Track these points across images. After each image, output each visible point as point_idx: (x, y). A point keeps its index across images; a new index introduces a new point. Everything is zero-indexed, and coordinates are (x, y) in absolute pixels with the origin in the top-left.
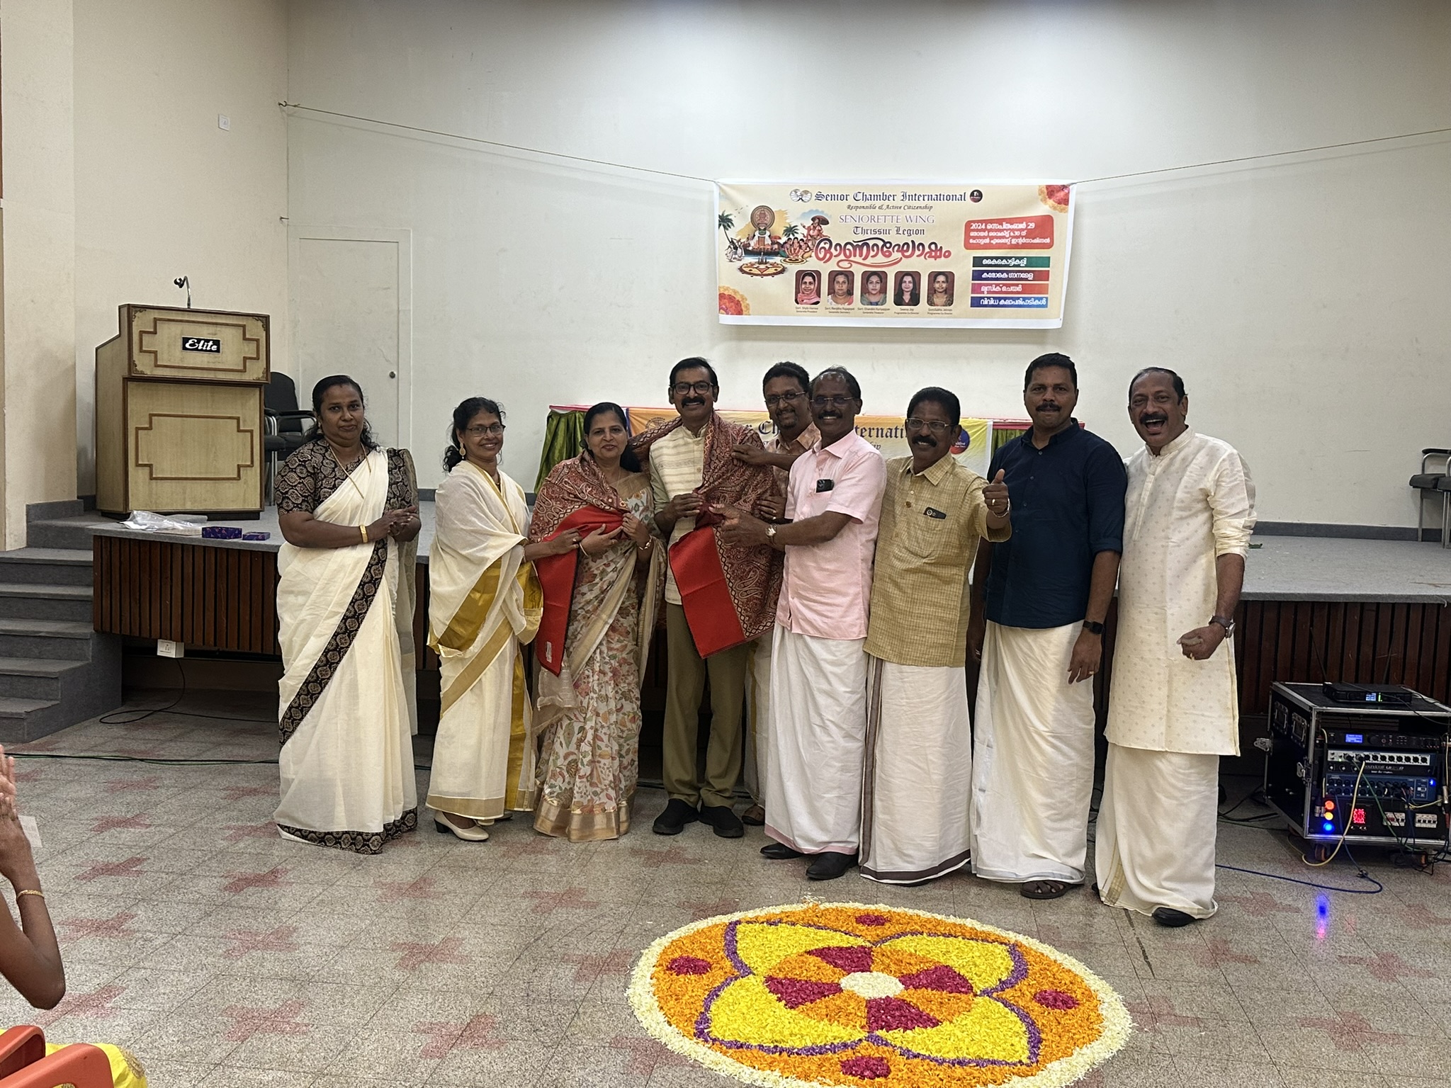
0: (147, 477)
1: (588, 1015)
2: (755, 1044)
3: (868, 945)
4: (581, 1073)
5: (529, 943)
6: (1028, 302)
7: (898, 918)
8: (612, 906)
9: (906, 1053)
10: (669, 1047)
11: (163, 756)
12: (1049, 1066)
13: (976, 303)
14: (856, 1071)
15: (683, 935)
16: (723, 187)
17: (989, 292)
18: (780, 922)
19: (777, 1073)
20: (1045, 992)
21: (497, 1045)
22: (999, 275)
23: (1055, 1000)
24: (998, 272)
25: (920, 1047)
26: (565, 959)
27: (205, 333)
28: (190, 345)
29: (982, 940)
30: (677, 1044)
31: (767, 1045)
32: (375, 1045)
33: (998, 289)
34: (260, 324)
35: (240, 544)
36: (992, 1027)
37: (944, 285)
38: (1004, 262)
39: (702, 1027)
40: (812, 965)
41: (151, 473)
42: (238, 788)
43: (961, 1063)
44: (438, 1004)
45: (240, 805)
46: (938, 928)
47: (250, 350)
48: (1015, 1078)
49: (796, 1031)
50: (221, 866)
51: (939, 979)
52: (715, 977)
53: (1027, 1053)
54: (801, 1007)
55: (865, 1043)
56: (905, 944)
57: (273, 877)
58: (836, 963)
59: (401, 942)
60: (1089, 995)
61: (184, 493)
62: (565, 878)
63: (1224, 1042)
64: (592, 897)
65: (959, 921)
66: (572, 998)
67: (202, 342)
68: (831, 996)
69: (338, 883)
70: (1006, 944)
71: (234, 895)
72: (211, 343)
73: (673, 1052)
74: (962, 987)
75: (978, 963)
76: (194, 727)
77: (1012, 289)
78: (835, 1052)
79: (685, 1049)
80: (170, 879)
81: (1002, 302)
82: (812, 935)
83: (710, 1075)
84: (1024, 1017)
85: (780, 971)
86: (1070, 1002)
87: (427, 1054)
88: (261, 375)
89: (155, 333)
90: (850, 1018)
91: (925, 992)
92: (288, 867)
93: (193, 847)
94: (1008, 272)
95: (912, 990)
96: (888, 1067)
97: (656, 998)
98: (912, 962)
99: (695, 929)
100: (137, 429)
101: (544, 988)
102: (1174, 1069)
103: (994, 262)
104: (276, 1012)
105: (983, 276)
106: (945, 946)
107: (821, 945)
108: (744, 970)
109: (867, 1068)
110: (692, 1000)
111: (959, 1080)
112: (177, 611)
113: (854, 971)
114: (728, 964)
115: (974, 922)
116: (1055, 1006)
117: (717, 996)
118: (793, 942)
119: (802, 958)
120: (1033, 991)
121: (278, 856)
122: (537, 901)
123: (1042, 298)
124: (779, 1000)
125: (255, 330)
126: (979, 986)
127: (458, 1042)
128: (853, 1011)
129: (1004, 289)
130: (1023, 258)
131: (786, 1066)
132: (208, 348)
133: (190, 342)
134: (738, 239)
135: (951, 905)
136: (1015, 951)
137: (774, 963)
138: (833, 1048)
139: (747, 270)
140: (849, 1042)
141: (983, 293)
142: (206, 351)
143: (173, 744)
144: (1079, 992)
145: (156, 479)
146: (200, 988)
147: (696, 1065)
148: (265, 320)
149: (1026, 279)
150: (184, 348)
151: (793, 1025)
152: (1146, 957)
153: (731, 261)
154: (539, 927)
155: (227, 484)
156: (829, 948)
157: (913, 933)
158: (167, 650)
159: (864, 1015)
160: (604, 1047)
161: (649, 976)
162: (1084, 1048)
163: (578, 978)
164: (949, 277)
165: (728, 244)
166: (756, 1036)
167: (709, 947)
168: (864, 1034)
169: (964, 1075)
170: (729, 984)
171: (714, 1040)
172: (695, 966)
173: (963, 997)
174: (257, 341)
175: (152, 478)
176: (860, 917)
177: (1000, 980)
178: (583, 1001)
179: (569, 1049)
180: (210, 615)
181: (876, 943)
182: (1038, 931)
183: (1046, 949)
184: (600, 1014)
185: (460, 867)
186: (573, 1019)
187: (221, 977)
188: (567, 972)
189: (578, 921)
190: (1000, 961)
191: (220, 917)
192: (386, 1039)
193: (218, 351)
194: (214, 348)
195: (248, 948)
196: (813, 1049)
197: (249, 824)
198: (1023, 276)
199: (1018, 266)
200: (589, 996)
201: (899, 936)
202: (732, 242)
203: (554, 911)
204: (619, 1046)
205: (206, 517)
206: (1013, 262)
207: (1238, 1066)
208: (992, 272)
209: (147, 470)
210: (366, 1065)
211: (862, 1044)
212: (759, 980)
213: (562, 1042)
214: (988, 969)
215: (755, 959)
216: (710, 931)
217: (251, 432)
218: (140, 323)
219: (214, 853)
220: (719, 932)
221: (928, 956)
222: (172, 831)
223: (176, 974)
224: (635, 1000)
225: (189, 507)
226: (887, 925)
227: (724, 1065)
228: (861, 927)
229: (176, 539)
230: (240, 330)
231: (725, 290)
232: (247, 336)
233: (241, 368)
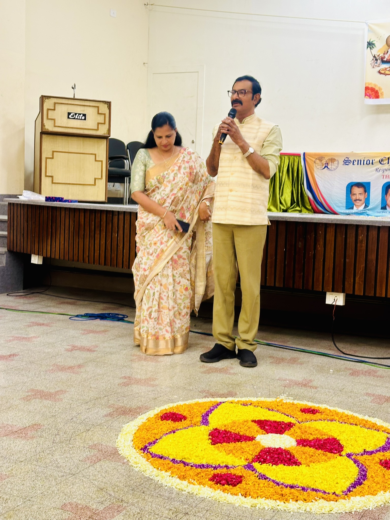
0: (51, 182)
16: (370, 25)
27: (79, 110)
28: (72, 116)
34: (106, 106)
47: (101, 119)
67: (77, 115)
72: (82, 115)
88: (106, 132)
89: (54, 110)
100: (46, 158)
112: (37, 240)
125: (104, 109)
133: (72, 114)
134: (378, 54)
139: (383, 72)
142: (79, 119)
145: (55, 183)
148: (109, 104)
155: (89, 187)
158: (34, 260)
174: (105, 114)
175: (53, 183)
193: (85, 119)
194: (83, 118)
209: (50, 178)
217: (102, 161)
218: (48, 104)
230: (96, 109)
231: (369, 84)
232: (100, 112)
233: (96, 128)
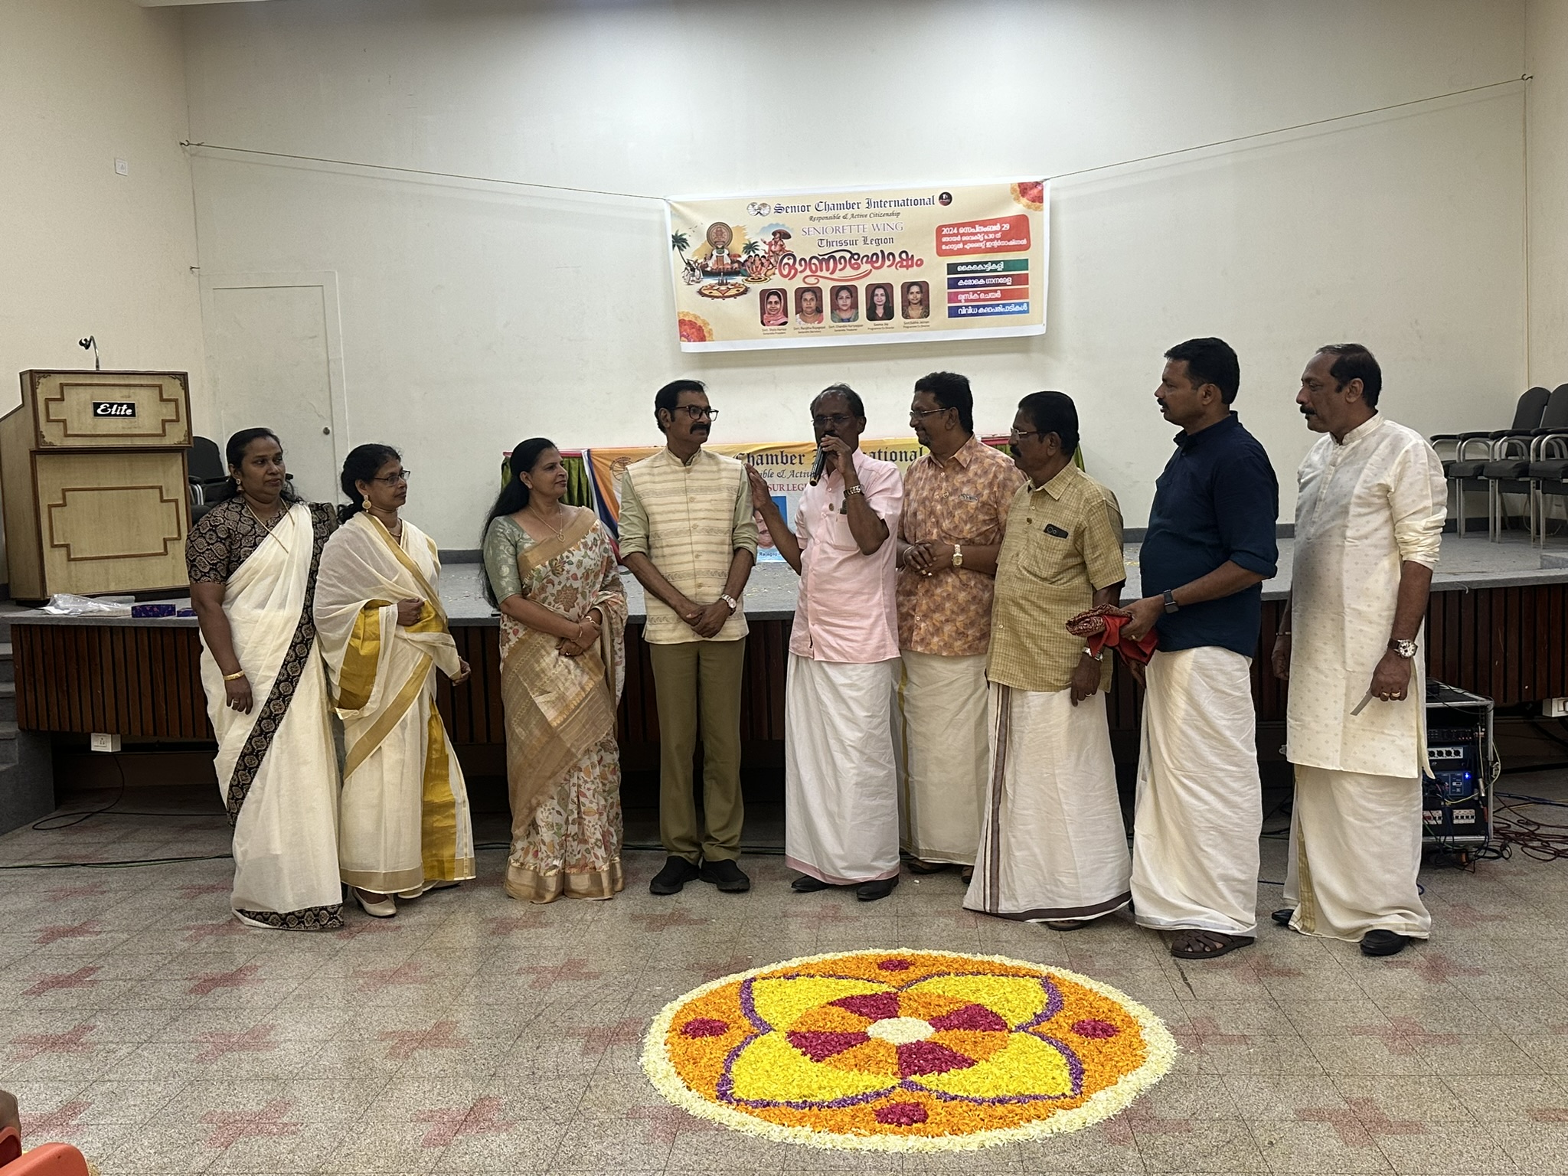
0: (65, 558)
1: (600, 1088)
2: (781, 1101)
3: (894, 990)
4: (599, 1147)
5: (530, 1020)
6: (1008, 309)
7: (922, 960)
8: (615, 974)
9: (943, 1096)
10: (691, 1112)
11: (107, 859)
12: (1094, 1096)
13: (954, 313)
14: (892, 1119)
15: (695, 997)
16: (675, 205)
17: (966, 301)
18: (798, 975)
19: (809, 1128)
20: (1083, 1022)
21: (505, 1127)
22: (975, 282)
23: (1094, 1029)
24: (974, 278)
25: (957, 1089)
26: (571, 1033)
27: (117, 396)
28: (102, 411)
29: (1013, 976)
30: (699, 1108)
31: (795, 1100)
32: (373, 1139)
33: (976, 296)
34: (178, 382)
35: (176, 621)
36: (1031, 1062)
37: (919, 296)
38: (980, 267)
39: (724, 1089)
40: (835, 1016)
41: (69, 554)
42: (194, 887)
43: (1001, 1101)
44: (436, 1091)
45: (197, 903)
46: (966, 966)
47: (168, 411)
48: (1060, 1112)
49: (825, 1083)
50: (184, 968)
51: (971, 1018)
52: (734, 1037)
53: (1070, 1086)
54: (827, 1059)
55: (898, 1089)
56: (932, 986)
57: (242, 976)
58: (861, 1012)
59: (390, 1030)
60: (1129, 1021)
61: (107, 573)
62: (562, 951)
63: (1274, 1058)
64: (593, 967)
65: (986, 958)
66: (582, 1072)
67: (115, 406)
68: (858, 1046)
69: (314, 976)
70: (1038, 977)
71: (201, 998)
72: (125, 407)
73: (695, 1117)
74: (996, 1024)
75: (1010, 999)
76: (138, 827)
77: (990, 296)
78: (868, 1102)
79: (709, 1113)
80: (129, 986)
81: (981, 310)
82: (833, 985)
83: (737, 1137)
84: (1064, 1049)
85: (802, 1024)
86: (1110, 1030)
87: (429, 1143)
88: (182, 438)
89: (62, 399)
90: (881, 1065)
91: (958, 1033)
92: (258, 964)
93: (150, 951)
94: (984, 278)
95: (943, 1032)
96: (925, 1112)
97: (672, 1064)
98: (941, 1003)
99: (708, 991)
100: (50, 507)
101: (551, 1064)
102: (1224, 1089)
103: (970, 268)
104: (261, 1114)
105: (959, 284)
106: (974, 985)
107: (843, 995)
108: (764, 1027)
109: (903, 1114)
110: (711, 1062)
111: (1001, 1118)
112: (110, 701)
113: (881, 1018)
114: (746, 1022)
115: (1003, 958)
116: (1094, 1036)
117: (738, 1056)
118: (813, 995)
119: (824, 1010)
120: (1070, 1021)
121: (245, 953)
122: (533, 977)
123: (1022, 304)
124: (804, 1054)
125: (173, 389)
126: (1013, 1021)
127: (463, 1127)
128: (884, 1058)
129: (982, 296)
130: (999, 262)
131: (817, 1121)
132: (123, 413)
133: (102, 407)
134: (694, 259)
135: (977, 943)
136: (1047, 983)
137: (795, 1017)
138: (866, 1098)
139: (707, 292)
140: (882, 1090)
141: (960, 301)
142: (120, 415)
143: (116, 846)
144: (1118, 1019)
145: (75, 560)
146: (173, 1096)
147: (721, 1128)
148: (183, 378)
149: (1005, 285)
150: (96, 414)
151: (821, 1078)
152: (1185, 979)
153: (689, 284)
154: (539, 1002)
155: (154, 560)
156: (852, 997)
157: (940, 974)
158: (103, 744)
159: (895, 1061)
160: (621, 1119)
161: (663, 1042)
162: (1129, 1075)
163: (585, 1052)
164: (924, 287)
165: (684, 266)
166: (783, 1093)
167: (724, 1007)
168: (896, 1081)
169: (1006, 1112)
170: (749, 1043)
171: (739, 1101)
172: (712, 1027)
173: (998, 1034)
174: (176, 401)
175: (70, 560)
176: (883, 963)
177: (1035, 1013)
178: (594, 1073)
179: (584, 1125)
180: (147, 702)
181: (900, 988)
182: (1070, 962)
183: (1081, 979)
184: (613, 1085)
185: (447, 948)
186: (584, 1093)
187: (196, 1083)
188: (574, 1046)
189: (581, 993)
190: (1033, 994)
191: (187, 1021)
192: (384, 1132)
193: (133, 415)
194: (129, 412)
195: (222, 1050)
196: (845, 1101)
197: (210, 922)
198: (1001, 281)
199: (996, 271)
200: (600, 1068)
201: (925, 978)
202: (688, 264)
203: (554, 985)
204: (637, 1116)
205: (133, 597)
206: (989, 267)
207: (1290, 1080)
208: (968, 278)
209: (64, 551)
210: (365, 1160)
211: (896, 1091)
212: (780, 1036)
213: (576, 1117)
214: (1022, 1004)
215: (775, 1015)
216: (724, 991)
217: (176, 501)
218: (46, 389)
219: (175, 955)
220: (734, 991)
221: (958, 996)
222: (125, 936)
223: (146, 1084)
224: (649, 1068)
225: (113, 588)
226: (912, 968)
227: (751, 1126)
228: (884, 973)
229: (103, 621)
230: (157, 391)
231: (684, 315)
232: (165, 397)
233: (160, 432)
